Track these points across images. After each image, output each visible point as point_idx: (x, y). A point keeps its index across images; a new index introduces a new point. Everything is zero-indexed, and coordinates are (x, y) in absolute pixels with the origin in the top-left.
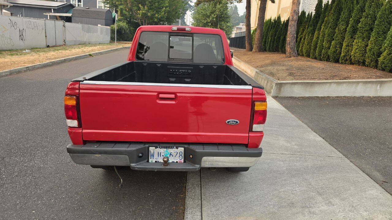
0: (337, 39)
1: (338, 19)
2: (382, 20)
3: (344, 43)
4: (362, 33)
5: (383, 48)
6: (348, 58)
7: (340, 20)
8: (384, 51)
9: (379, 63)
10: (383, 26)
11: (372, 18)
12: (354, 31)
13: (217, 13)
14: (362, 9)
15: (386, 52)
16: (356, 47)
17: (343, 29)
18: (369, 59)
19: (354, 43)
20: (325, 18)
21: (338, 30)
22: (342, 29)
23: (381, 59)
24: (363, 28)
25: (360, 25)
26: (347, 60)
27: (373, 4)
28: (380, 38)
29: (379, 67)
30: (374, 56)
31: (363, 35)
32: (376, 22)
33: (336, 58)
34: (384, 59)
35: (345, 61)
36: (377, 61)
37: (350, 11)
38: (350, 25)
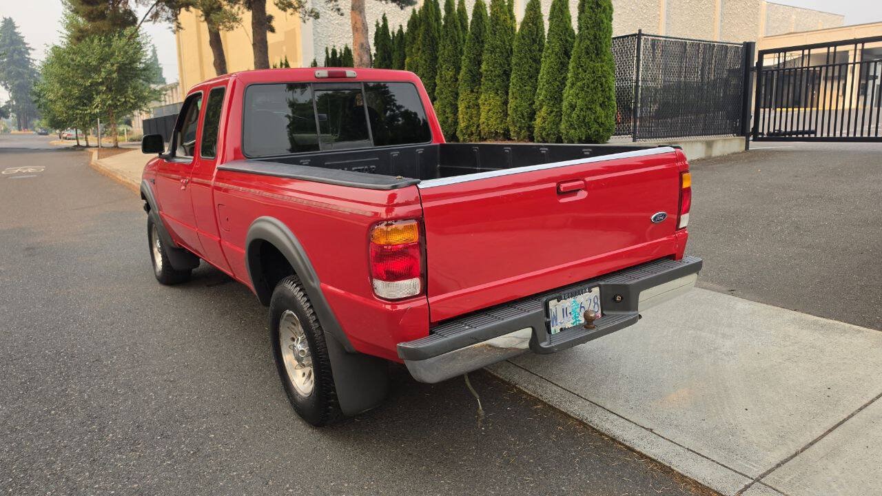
0: (443, 96)
1: (435, 59)
2: (523, 54)
3: (459, 103)
4: (492, 82)
5: (537, 103)
6: (474, 129)
7: (440, 60)
8: (541, 108)
9: (536, 130)
10: (527, 67)
11: (502, 53)
12: (475, 79)
13: (120, 59)
14: (477, 38)
15: (544, 108)
16: (487, 108)
17: (451, 78)
18: (516, 126)
19: (480, 102)
20: (405, 59)
21: (441, 80)
22: (448, 78)
23: (538, 122)
24: (492, 71)
25: (484, 67)
26: (472, 134)
27: (498, 27)
28: (525, 86)
29: (537, 137)
30: (524, 120)
31: (494, 84)
32: (514, 60)
33: (449, 132)
34: (544, 122)
35: (469, 136)
36: (530, 129)
37: (456, 43)
38: (464, 69)
